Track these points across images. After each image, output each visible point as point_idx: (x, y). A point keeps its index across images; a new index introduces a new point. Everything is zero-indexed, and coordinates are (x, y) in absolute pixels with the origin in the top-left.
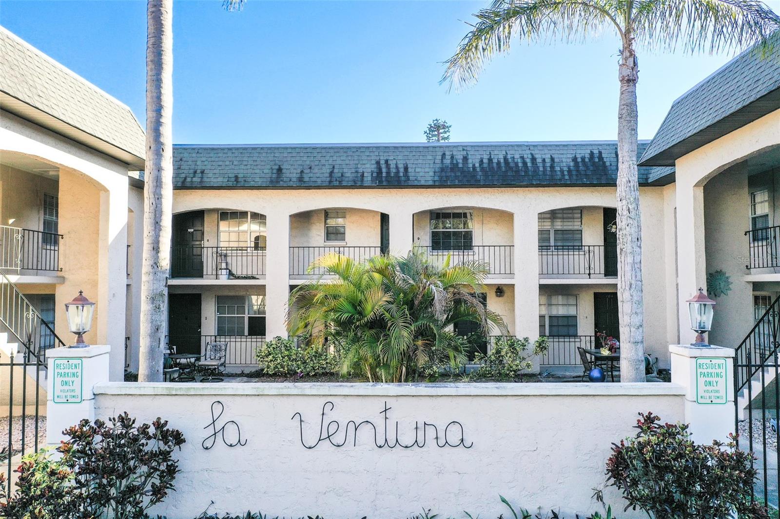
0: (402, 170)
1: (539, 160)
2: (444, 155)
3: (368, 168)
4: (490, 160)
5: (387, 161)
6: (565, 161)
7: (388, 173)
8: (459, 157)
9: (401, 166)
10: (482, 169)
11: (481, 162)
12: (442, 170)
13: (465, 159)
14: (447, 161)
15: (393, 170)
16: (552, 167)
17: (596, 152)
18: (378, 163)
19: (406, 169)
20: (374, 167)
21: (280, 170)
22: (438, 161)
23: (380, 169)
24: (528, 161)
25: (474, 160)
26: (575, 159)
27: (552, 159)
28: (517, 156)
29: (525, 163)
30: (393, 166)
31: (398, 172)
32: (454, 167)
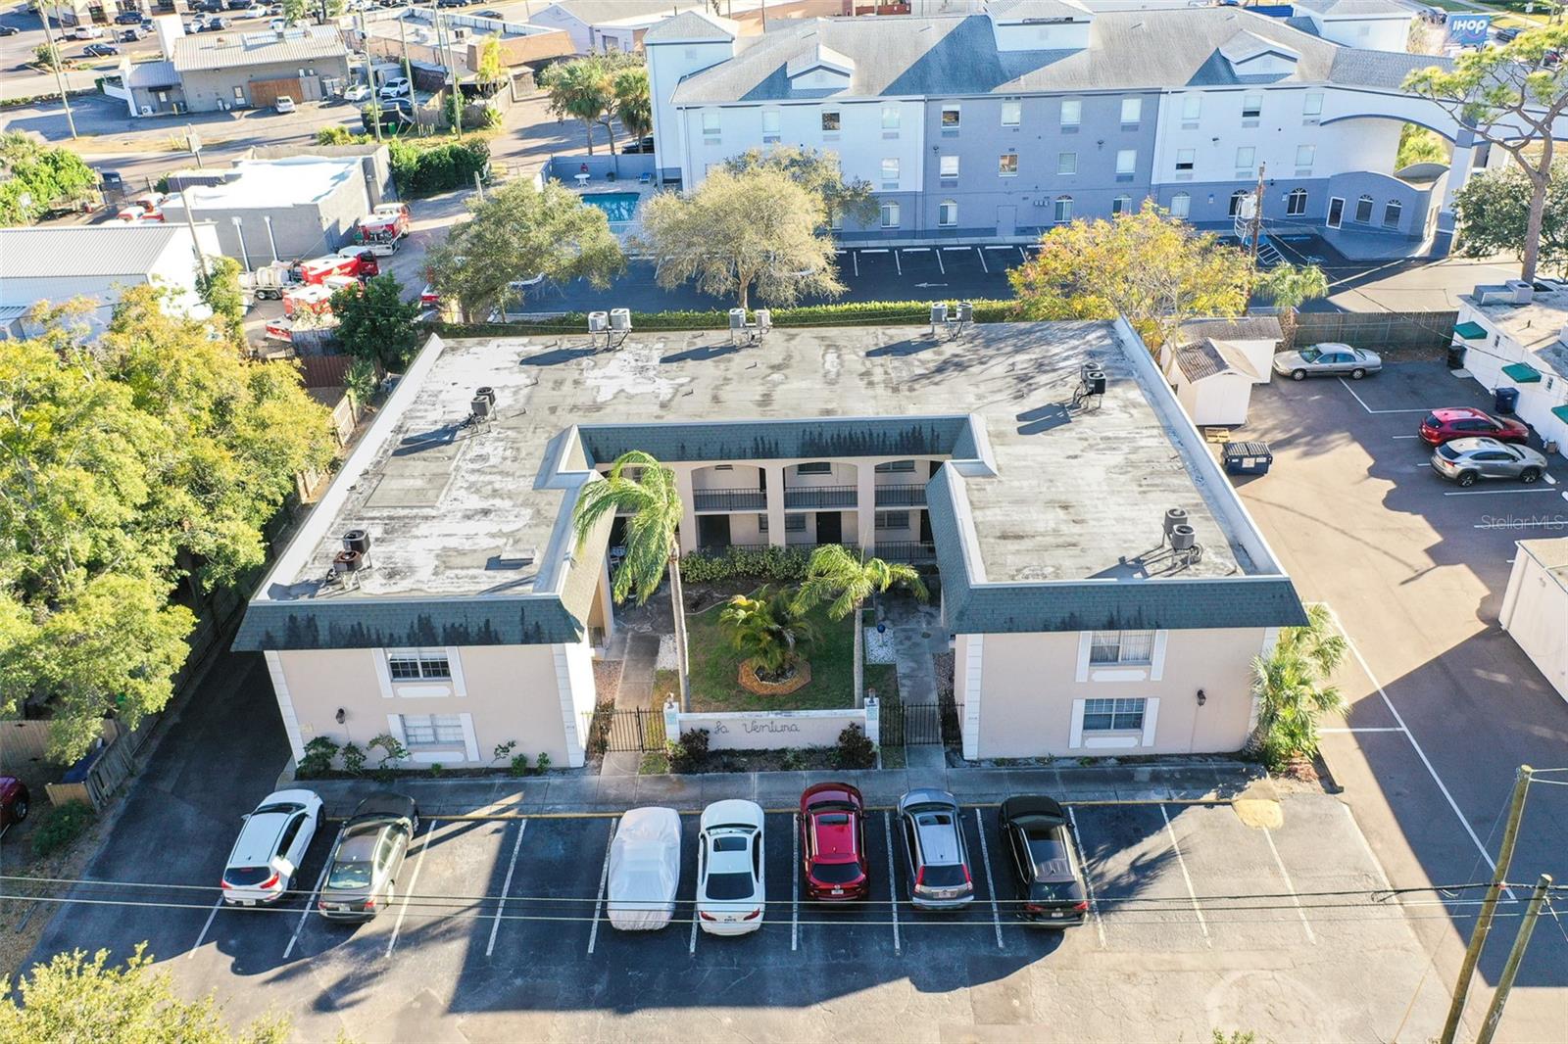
0: (773, 446)
1: (875, 435)
2: (804, 431)
3: (749, 444)
4: (839, 435)
5: (762, 439)
6: (894, 435)
7: (764, 448)
8: (816, 434)
9: (773, 443)
10: (833, 444)
11: (832, 438)
12: (803, 444)
13: (820, 434)
14: (807, 437)
15: (767, 446)
16: (884, 441)
17: (917, 427)
18: (756, 439)
19: (777, 444)
20: (753, 444)
21: (683, 447)
22: (800, 437)
23: (757, 445)
24: (867, 436)
25: (827, 436)
26: (901, 435)
27: (885, 434)
28: (859, 432)
29: (864, 438)
30: (766, 442)
31: (770, 448)
32: (812, 441)
